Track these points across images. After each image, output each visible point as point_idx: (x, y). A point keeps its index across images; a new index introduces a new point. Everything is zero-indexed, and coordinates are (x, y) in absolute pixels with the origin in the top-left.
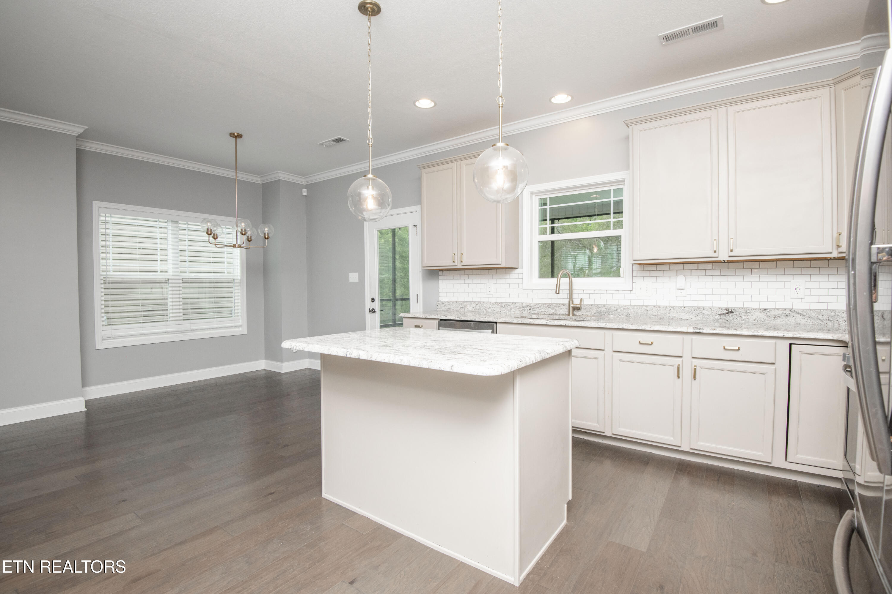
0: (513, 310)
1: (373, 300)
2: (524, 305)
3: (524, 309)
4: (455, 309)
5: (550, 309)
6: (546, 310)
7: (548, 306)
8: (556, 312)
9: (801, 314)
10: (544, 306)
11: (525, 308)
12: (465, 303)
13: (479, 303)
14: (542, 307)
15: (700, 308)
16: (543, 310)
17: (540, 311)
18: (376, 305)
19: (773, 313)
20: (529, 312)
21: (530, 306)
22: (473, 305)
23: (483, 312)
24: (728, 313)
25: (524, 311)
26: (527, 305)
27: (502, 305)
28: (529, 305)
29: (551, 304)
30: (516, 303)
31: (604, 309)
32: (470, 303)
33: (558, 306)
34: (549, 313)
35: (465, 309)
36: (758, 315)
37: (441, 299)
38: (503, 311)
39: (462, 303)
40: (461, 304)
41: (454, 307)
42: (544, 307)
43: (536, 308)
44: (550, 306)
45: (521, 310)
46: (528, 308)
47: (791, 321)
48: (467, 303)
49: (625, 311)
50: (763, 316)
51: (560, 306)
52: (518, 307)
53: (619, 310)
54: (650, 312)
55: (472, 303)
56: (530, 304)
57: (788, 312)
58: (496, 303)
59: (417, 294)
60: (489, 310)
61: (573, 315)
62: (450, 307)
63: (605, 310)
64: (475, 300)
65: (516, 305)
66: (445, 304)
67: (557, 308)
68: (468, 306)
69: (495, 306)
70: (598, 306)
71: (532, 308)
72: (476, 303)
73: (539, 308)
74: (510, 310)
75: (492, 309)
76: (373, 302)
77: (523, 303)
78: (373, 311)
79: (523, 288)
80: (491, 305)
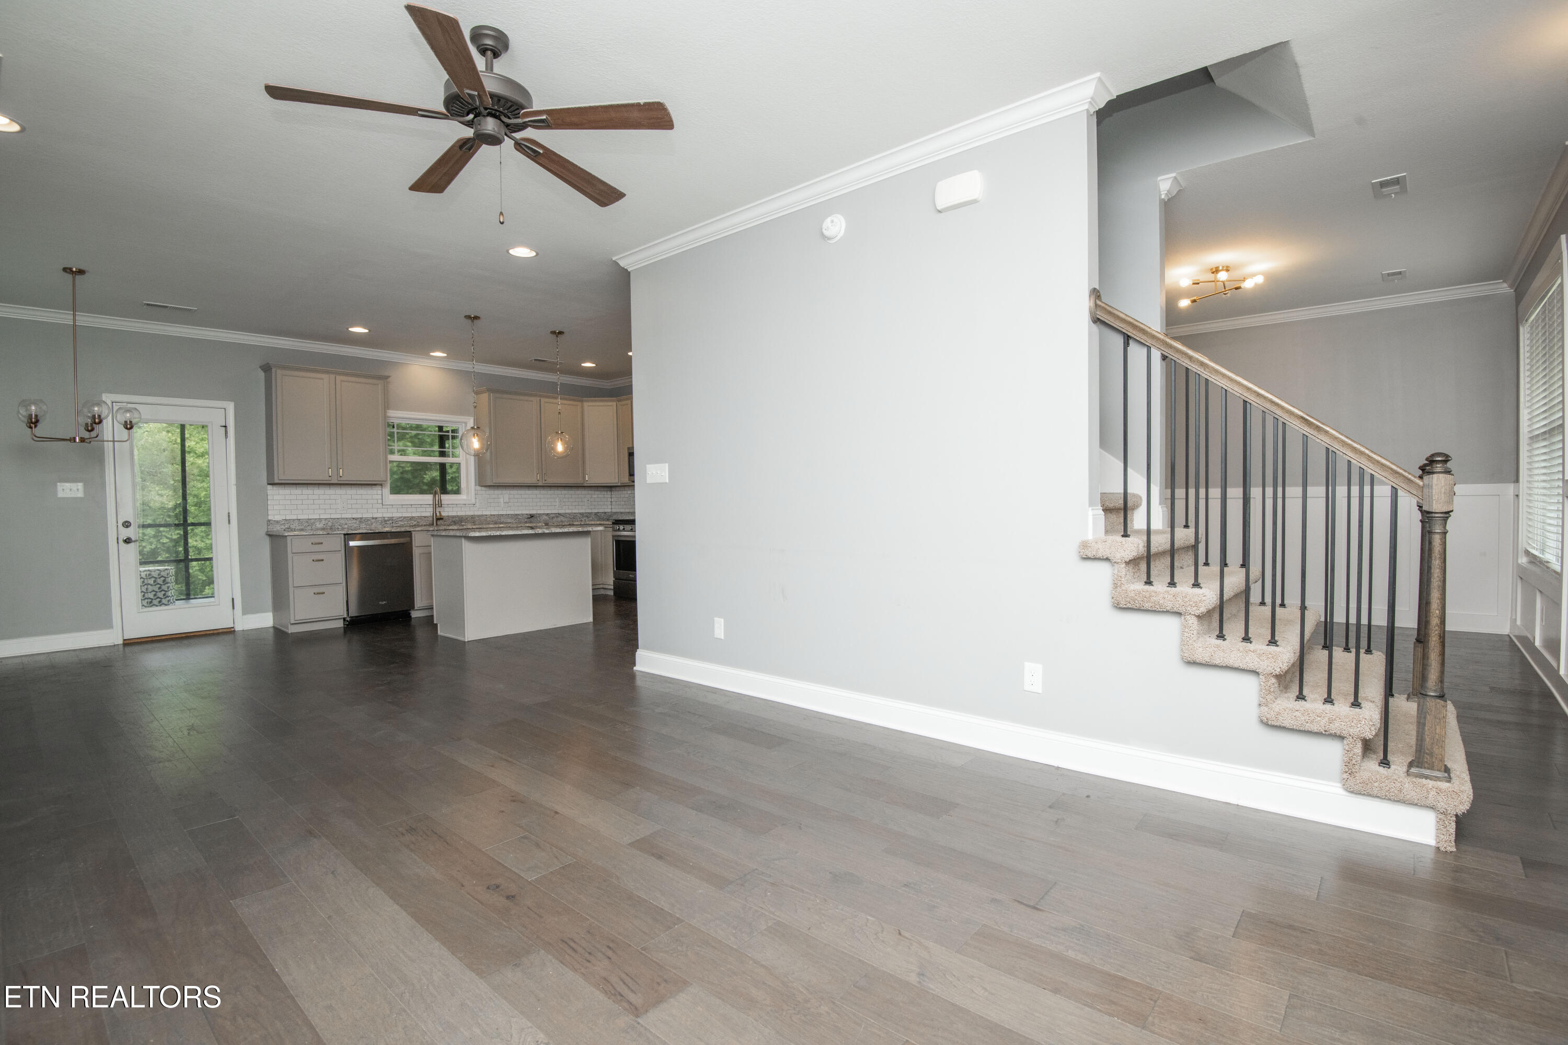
0: (374, 524)
1: (127, 525)
2: (386, 519)
3: (386, 523)
4: (298, 528)
6: (409, 523)
8: (418, 524)
9: (564, 516)
10: (407, 519)
11: (388, 522)
12: (312, 521)
13: (332, 520)
14: (404, 520)
15: (516, 515)
16: (406, 523)
17: (403, 523)
18: (132, 533)
19: (552, 516)
20: (391, 525)
21: (393, 520)
22: (323, 522)
24: (531, 517)
25: (386, 525)
26: (389, 519)
27: (361, 520)
28: (391, 519)
29: (413, 517)
30: (377, 518)
31: (457, 519)
32: (320, 520)
33: (418, 518)
34: (411, 525)
35: (313, 528)
36: (545, 517)
37: (270, 518)
38: (363, 526)
39: (308, 520)
40: (307, 522)
41: (294, 526)
45: (382, 524)
46: (391, 522)
47: (559, 519)
48: (315, 520)
50: (546, 518)
51: (422, 518)
52: (379, 521)
54: (489, 519)
55: (323, 519)
56: (393, 517)
57: (558, 515)
58: (354, 519)
60: (346, 526)
61: (437, 524)
62: (289, 526)
64: (322, 517)
66: (281, 523)
67: (419, 520)
68: (318, 523)
70: (453, 517)
72: (328, 520)
73: (401, 521)
75: (349, 525)
76: (127, 527)
77: (384, 518)
78: (128, 541)
79: (382, 503)
80: (347, 521)
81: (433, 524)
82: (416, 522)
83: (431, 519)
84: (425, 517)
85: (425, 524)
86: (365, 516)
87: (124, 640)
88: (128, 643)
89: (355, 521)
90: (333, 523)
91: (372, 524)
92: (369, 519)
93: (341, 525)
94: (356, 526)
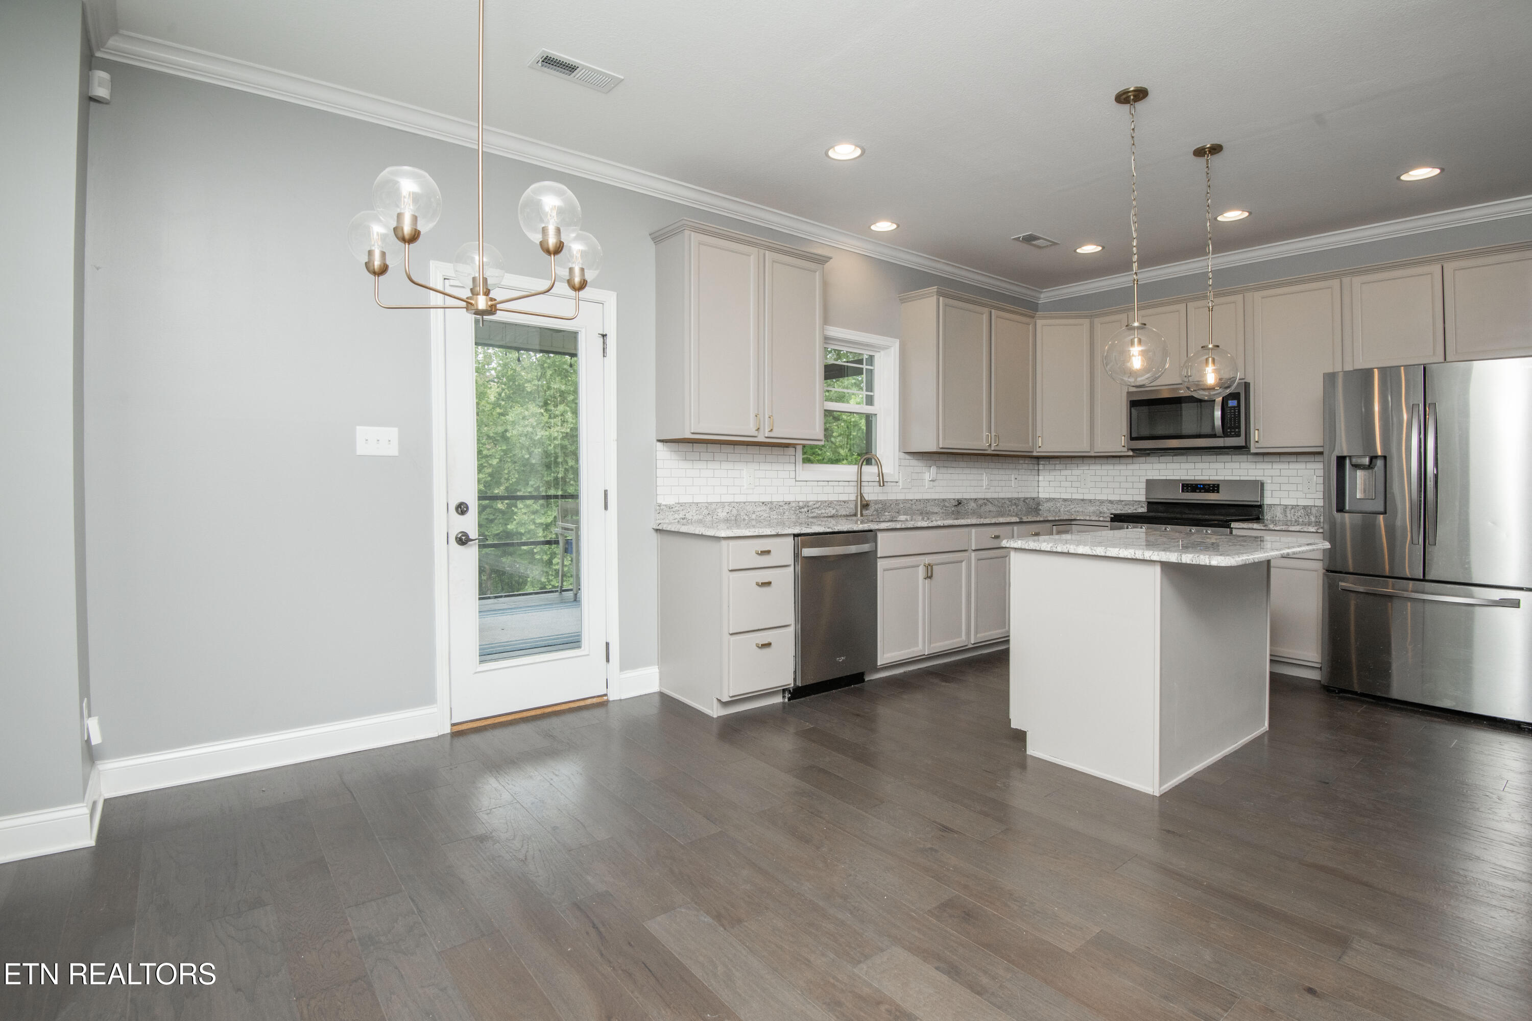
0: (787, 513)
1: (462, 509)
2: (801, 504)
3: (800, 510)
4: (695, 518)
5: (831, 509)
6: (827, 511)
7: (828, 504)
8: (837, 513)
11: (803, 510)
12: (714, 506)
14: (821, 507)
16: (823, 511)
17: (820, 512)
18: (470, 524)
19: (982, 500)
20: (806, 515)
21: (808, 506)
22: (727, 509)
23: (744, 520)
24: (958, 505)
25: (800, 514)
26: (805, 504)
27: (772, 506)
28: (806, 504)
29: (831, 502)
30: (792, 503)
32: (722, 504)
33: (839, 504)
34: (829, 515)
35: (714, 518)
37: (660, 500)
39: (707, 505)
40: (707, 508)
41: (691, 515)
42: (824, 506)
43: (815, 508)
44: (830, 504)
45: (796, 512)
46: (806, 509)
48: (717, 505)
49: (897, 507)
51: (842, 504)
52: (793, 509)
53: (892, 506)
54: (914, 507)
55: (726, 504)
56: (808, 502)
58: (763, 503)
59: (606, 492)
60: (754, 516)
61: (862, 515)
62: (685, 515)
63: (881, 506)
64: (725, 499)
65: (791, 505)
66: (674, 509)
67: (838, 507)
68: (720, 510)
69: (762, 508)
71: (811, 508)
72: (733, 505)
73: (818, 508)
74: (782, 514)
75: (758, 514)
76: (463, 513)
77: (799, 502)
78: (463, 540)
79: (795, 478)
80: (755, 507)
81: (855, 515)
82: (835, 510)
83: (852, 506)
84: (845, 502)
85: (844, 513)
86: (776, 498)
87: (453, 725)
88: (460, 733)
89: (764, 508)
90: (738, 511)
91: (784, 513)
92: (781, 504)
93: (748, 514)
94: (766, 515)
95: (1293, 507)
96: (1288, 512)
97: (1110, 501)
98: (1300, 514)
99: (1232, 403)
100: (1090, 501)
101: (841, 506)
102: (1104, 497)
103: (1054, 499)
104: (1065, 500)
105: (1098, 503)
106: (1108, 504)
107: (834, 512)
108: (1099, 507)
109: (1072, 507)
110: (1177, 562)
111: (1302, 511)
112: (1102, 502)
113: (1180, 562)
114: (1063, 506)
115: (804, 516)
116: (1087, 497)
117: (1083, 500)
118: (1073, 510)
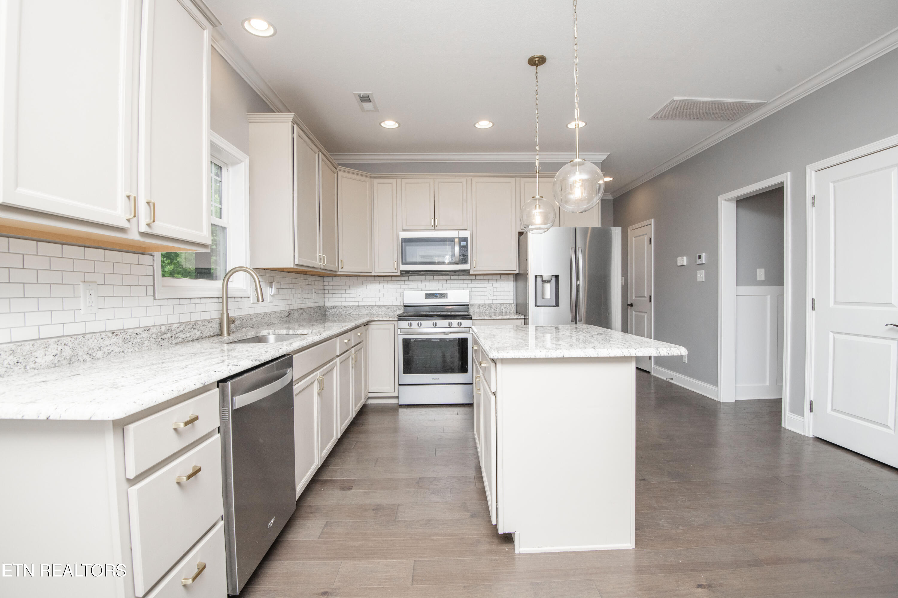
0: (146, 343)
2: (163, 329)
3: (163, 337)
5: (195, 331)
6: (192, 334)
7: (193, 326)
8: (202, 335)
10: (189, 326)
11: (165, 336)
13: (72, 340)
14: (186, 329)
16: (188, 335)
20: (170, 342)
21: (171, 331)
23: (84, 362)
24: (289, 315)
25: (163, 341)
26: (168, 328)
27: (126, 336)
29: (196, 323)
30: (151, 328)
32: (44, 342)
33: (204, 324)
38: (129, 350)
39: (13, 348)
42: (188, 328)
43: (179, 332)
45: (158, 340)
46: (169, 335)
48: (32, 346)
49: (251, 322)
51: (206, 324)
52: (154, 336)
53: (248, 321)
55: (51, 341)
56: (171, 325)
58: (113, 333)
60: (100, 355)
65: (151, 332)
67: (202, 328)
69: (112, 341)
71: (175, 333)
72: (64, 340)
73: (182, 332)
74: (140, 345)
75: (105, 349)
77: (160, 326)
79: (154, 295)
80: (101, 340)
81: (221, 334)
82: (200, 332)
83: (216, 325)
84: (208, 321)
85: (208, 334)
86: (129, 324)
89: (115, 339)
90: (73, 350)
91: (143, 343)
92: (138, 331)
93: (90, 352)
94: (117, 350)
95: (484, 305)
96: (481, 308)
97: (378, 306)
98: (486, 308)
99: (463, 243)
100: (364, 307)
101: (205, 327)
102: (373, 304)
103: (337, 306)
104: (346, 307)
105: (369, 308)
106: (377, 308)
107: (198, 334)
108: (370, 311)
109: (351, 311)
110: (657, 355)
111: (488, 307)
112: (372, 307)
113: (659, 355)
114: (344, 311)
115: (167, 344)
116: (361, 304)
117: (358, 306)
118: (352, 314)
